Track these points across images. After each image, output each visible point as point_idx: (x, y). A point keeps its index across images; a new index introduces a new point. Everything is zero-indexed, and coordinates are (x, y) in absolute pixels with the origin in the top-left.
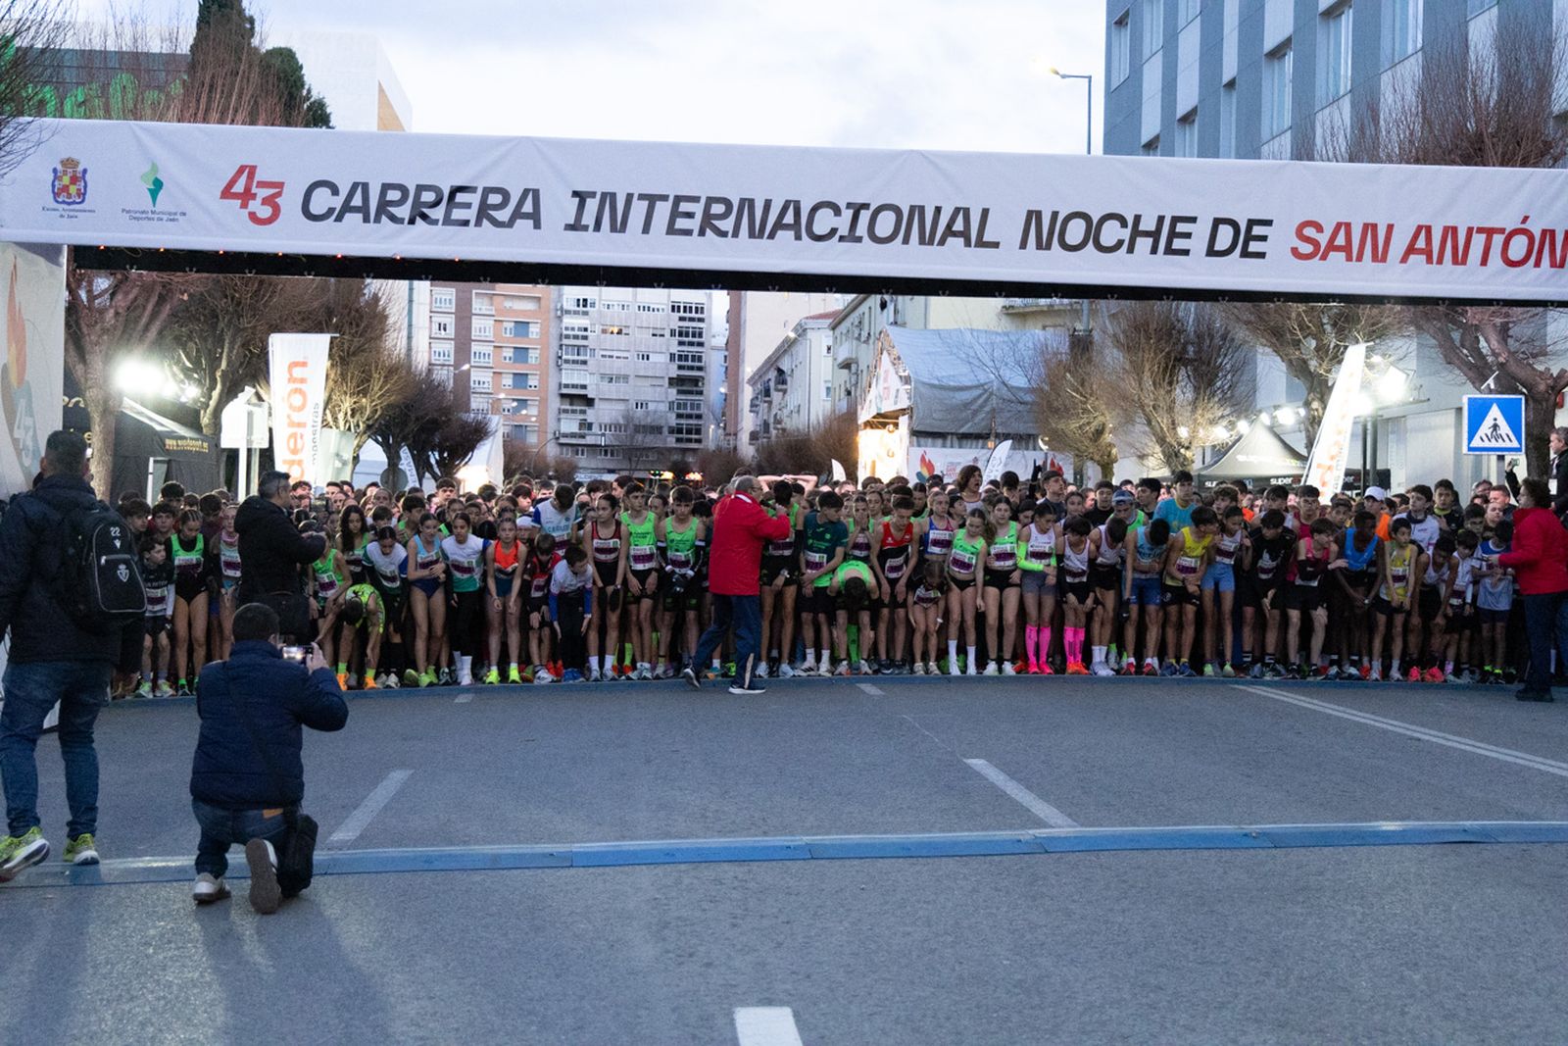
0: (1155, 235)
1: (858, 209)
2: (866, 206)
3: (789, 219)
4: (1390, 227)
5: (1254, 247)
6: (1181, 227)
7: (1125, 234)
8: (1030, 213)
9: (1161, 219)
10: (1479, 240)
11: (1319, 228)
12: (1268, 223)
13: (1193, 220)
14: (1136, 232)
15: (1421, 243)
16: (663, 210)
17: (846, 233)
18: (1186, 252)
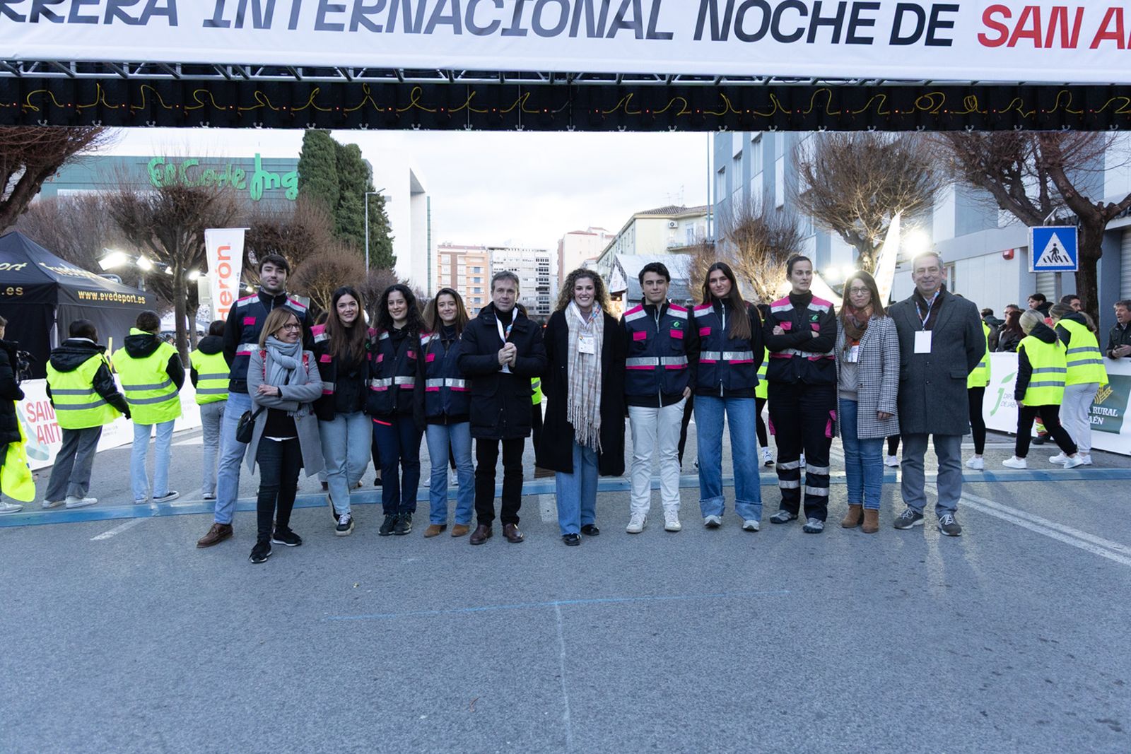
0: (837, 23)
3: (447, 9)
4: (1080, 11)
5: (940, 33)
6: (863, 15)
7: (805, 22)
8: (705, 2)
9: (843, 6)
11: (1007, 13)
12: (954, 8)
13: (876, 6)
14: (817, 21)
15: (1112, 27)
17: (509, 26)
18: (869, 42)
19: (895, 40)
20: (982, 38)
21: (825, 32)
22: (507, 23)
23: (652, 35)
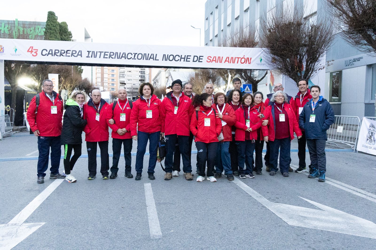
0: (184, 58)
1: (135, 54)
2: (136, 54)
3: (124, 56)
4: (222, 57)
5: (200, 60)
6: (188, 57)
7: (179, 58)
8: (164, 55)
9: (185, 56)
10: (237, 59)
11: (211, 57)
12: (203, 56)
13: (190, 56)
14: (181, 58)
15: (227, 60)
16: (103, 54)
17: (133, 58)
18: (189, 61)
19: (193, 61)
20: (207, 61)
21: (182, 60)
22: (133, 57)
23: (156, 60)
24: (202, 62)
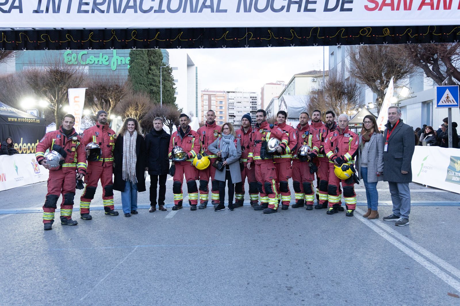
0: (299, 3)
3: (131, 3)
5: (347, 6)
7: (285, 3)
14: (290, 2)
15: (428, 0)
17: (157, 9)
18: (314, 10)
19: (326, 9)
20: (366, 7)
22: (156, 8)
23: (218, 11)
24: (350, 10)
